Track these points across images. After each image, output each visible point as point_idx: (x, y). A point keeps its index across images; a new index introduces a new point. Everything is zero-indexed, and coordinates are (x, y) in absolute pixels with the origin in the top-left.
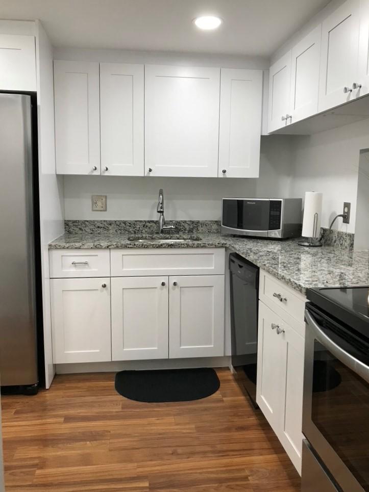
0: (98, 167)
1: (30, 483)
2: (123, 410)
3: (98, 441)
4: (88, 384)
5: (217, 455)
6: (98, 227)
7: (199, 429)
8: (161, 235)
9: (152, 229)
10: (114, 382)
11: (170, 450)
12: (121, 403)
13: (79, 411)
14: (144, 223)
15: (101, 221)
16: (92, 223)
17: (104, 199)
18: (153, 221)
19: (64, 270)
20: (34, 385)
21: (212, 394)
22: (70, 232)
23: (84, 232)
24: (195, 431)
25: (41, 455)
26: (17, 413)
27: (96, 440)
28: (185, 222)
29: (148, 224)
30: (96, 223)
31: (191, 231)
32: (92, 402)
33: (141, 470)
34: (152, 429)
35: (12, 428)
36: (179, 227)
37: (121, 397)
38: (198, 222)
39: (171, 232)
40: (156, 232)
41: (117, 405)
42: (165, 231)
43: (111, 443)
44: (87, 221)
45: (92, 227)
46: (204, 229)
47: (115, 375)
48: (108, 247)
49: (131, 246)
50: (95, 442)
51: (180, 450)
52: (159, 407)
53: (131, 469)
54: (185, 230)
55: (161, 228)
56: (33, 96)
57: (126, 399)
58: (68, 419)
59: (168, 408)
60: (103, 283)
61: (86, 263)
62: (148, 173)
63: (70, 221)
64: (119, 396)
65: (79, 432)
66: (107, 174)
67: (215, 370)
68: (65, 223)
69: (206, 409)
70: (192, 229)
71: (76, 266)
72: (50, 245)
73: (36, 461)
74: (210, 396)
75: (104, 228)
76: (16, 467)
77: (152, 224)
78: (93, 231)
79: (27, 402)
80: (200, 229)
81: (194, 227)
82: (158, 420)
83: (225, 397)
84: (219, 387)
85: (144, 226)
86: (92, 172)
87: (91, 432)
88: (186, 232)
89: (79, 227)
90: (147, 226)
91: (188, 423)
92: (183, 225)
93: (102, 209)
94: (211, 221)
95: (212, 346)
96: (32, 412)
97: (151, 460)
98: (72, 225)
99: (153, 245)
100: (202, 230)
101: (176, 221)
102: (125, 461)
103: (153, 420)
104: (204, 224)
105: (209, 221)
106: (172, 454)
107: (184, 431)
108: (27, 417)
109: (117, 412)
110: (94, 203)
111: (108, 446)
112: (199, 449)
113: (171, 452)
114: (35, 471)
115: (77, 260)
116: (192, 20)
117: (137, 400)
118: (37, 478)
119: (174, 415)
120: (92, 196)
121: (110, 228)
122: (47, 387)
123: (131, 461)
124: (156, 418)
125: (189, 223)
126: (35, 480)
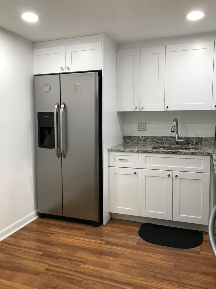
0: (138, 107)
1: (76, 270)
2: (137, 245)
3: (117, 258)
4: (125, 227)
5: (179, 285)
6: (141, 140)
7: (175, 267)
8: (176, 145)
9: (171, 142)
10: (139, 228)
11: (152, 274)
12: (137, 241)
13: (114, 240)
14: (167, 138)
15: (142, 136)
16: (138, 137)
17: (145, 124)
18: (172, 137)
19: (116, 163)
20: (97, 221)
21: (194, 247)
22: (126, 142)
23: (133, 142)
24: (172, 267)
25: (87, 258)
26: (86, 234)
27: (115, 257)
28: (193, 138)
29: (169, 139)
30: (140, 137)
31: (197, 143)
32: (123, 237)
33: (131, 280)
34: (148, 259)
35: (80, 241)
36: (189, 141)
37: (139, 238)
38: (202, 138)
39: (183, 144)
40: (174, 143)
41: (135, 241)
42: (179, 143)
43: (123, 261)
44: (135, 136)
45: (137, 140)
46: (206, 142)
47: (141, 224)
48: (137, 151)
49: (150, 152)
50: (114, 258)
51: (158, 276)
52: (158, 247)
53: (127, 278)
54: (193, 143)
55: (176, 141)
56: (100, 72)
57: (141, 239)
58: (107, 243)
59: (162, 250)
60: (135, 172)
61: (126, 160)
62: (166, 109)
63: (126, 136)
64: (138, 236)
65: (109, 251)
66: (143, 110)
67: (203, 233)
68: (124, 137)
69: (185, 256)
70: (198, 142)
71: (121, 161)
72: (109, 149)
73: (84, 260)
74: (192, 248)
75: (144, 140)
76: (74, 260)
77: (171, 139)
78: (138, 142)
79: (93, 230)
80: (203, 142)
81: (199, 141)
82: (153, 255)
83: (202, 251)
84: (200, 244)
85: (167, 140)
86: (135, 109)
87: (115, 253)
88: (194, 144)
89: (131, 139)
90: (169, 140)
91: (170, 262)
92: (192, 140)
93: (143, 130)
94: (211, 138)
95: (201, 218)
96: (92, 235)
97: (139, 277)
98: (127, 138)
99: (163, 152)
100: (204, 143)
101: (187, 137)
102: (125, 273)
103: (151, 254)
104: (206, 139)
105: (209, 137)
106: (153, 276)
107: (166, 265)
108: (89, 237)
109: (133, 245)
110: (140, 126)
111: (120, 262)
112: (170, 278)
113: (152, 275)
114: (81, 264)
115: (122, 158)
116: (185, 16)
117: (147, 241)
118: (81, 268)
119: (164, 254)
120: (139, 123)
121: (147, 140)
122: (104, 224)
123: (128, 274)
124: (153, 254)
125: (196, 138)
126: (79, 269)
